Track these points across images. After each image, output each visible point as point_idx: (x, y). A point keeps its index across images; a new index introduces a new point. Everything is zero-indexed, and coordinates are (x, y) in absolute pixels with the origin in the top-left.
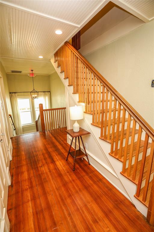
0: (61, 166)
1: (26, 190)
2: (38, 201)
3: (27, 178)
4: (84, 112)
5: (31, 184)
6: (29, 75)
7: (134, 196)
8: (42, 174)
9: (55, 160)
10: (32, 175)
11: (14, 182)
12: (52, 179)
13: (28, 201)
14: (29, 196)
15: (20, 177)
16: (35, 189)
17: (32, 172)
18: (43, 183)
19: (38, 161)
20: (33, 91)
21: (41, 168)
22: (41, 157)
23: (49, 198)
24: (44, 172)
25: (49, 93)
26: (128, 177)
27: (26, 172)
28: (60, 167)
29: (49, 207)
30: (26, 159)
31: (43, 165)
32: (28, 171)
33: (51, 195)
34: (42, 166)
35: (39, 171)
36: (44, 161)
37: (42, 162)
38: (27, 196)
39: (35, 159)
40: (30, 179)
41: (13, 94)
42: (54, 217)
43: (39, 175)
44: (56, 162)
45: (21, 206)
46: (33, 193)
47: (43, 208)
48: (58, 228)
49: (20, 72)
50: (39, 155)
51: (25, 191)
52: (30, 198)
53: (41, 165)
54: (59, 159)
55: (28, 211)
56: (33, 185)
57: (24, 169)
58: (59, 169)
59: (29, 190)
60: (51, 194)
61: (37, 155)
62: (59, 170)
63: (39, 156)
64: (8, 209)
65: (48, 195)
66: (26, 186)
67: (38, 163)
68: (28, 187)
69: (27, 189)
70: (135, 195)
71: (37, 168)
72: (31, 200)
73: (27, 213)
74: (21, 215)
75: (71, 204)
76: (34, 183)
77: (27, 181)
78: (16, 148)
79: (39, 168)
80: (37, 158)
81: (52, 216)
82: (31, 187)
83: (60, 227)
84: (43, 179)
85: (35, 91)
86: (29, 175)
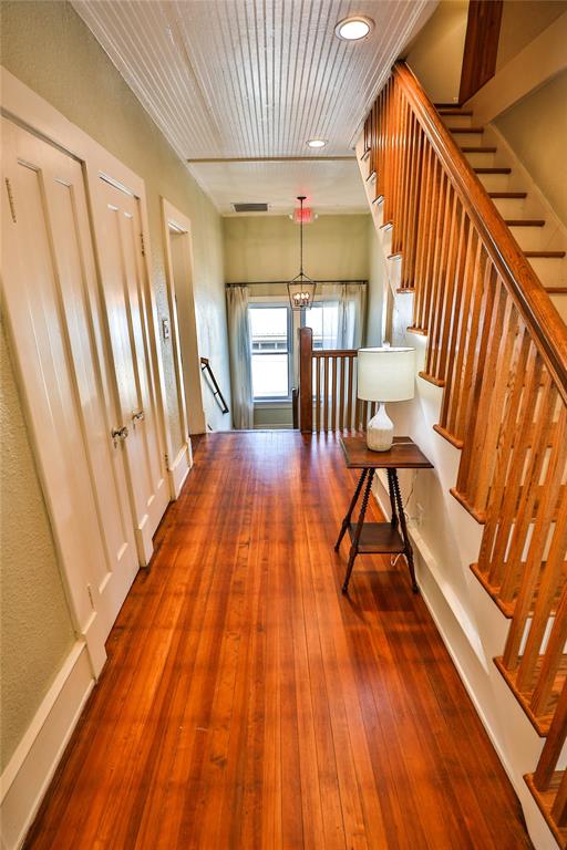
0: (309, 562)
1: (176, 594)
2: (192, 639)
3: (192, 563)
4: (421, 374)
5: (194, 585)
6: (291, 217)
7: (524, 777)
8: (237, 565)
9: (298, 536)
10: (209, 560)
11: (155, 563)
12: (260, 593)
13: (167, 627)
14: (177, 615)
15: (176, 554)
16: (198, 603)
17: (213, 549)
18: (227, 594)
19: (244, 523)
20: (299, 279)
21: (245, 549)
22: (258, 513)
23: (223, 642)
24: (248, 563)
25: (364, 286)
26: (516, 690)
27: (198, 546)
28: (303, 564)
29: (213, 666)
30: (213, 508)
31: (255, 541)
32: (205, 544)
33: (232, 637)
34: (248, 544)
35: (234, 554)
36: (261, 531)
37: (255, 531)
38: (171, 613)
39: (237, 516)
40: (199, 569)
41: (237, 290)
42: (215, 699)
43: (230, 566)
44: (296, 545)
45: (147, 632)
46: (191, 611)
47: (198, 662)
48: (210, 731)
49: (263, 207)
50: (254, 508)
51: (172, 597)
52: (175, 621)
53: (246, 540)
54: (311, 538)
55: (158, 652)
56: (201, 588)
57: (197, 535)
58: (298, 570)
59: (183, 598)
60: (233, 634)
61: (250, 506)
62: (294, 572)
63: (255, 512)
64: (118, 624)
65: (225, 632)
66: (182, 584)
67: (240, 530)
68: (184, 589)
69: (181, 593)
70: (531, 777)
71: (234, 543)
72: (177, 628)
73: (154, 654)
74: (139, 651)
75: (278, 691)
76: (204, 585)
77: (189, 572)
78: (199, 469)
79: (237, 546)
80: (246, 514)
81: (209, 694)
82: (193, 594)
83: (216, 732)
84: (232, 583)
85: (304, 279)
86: (203, 555)
